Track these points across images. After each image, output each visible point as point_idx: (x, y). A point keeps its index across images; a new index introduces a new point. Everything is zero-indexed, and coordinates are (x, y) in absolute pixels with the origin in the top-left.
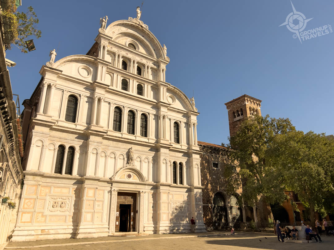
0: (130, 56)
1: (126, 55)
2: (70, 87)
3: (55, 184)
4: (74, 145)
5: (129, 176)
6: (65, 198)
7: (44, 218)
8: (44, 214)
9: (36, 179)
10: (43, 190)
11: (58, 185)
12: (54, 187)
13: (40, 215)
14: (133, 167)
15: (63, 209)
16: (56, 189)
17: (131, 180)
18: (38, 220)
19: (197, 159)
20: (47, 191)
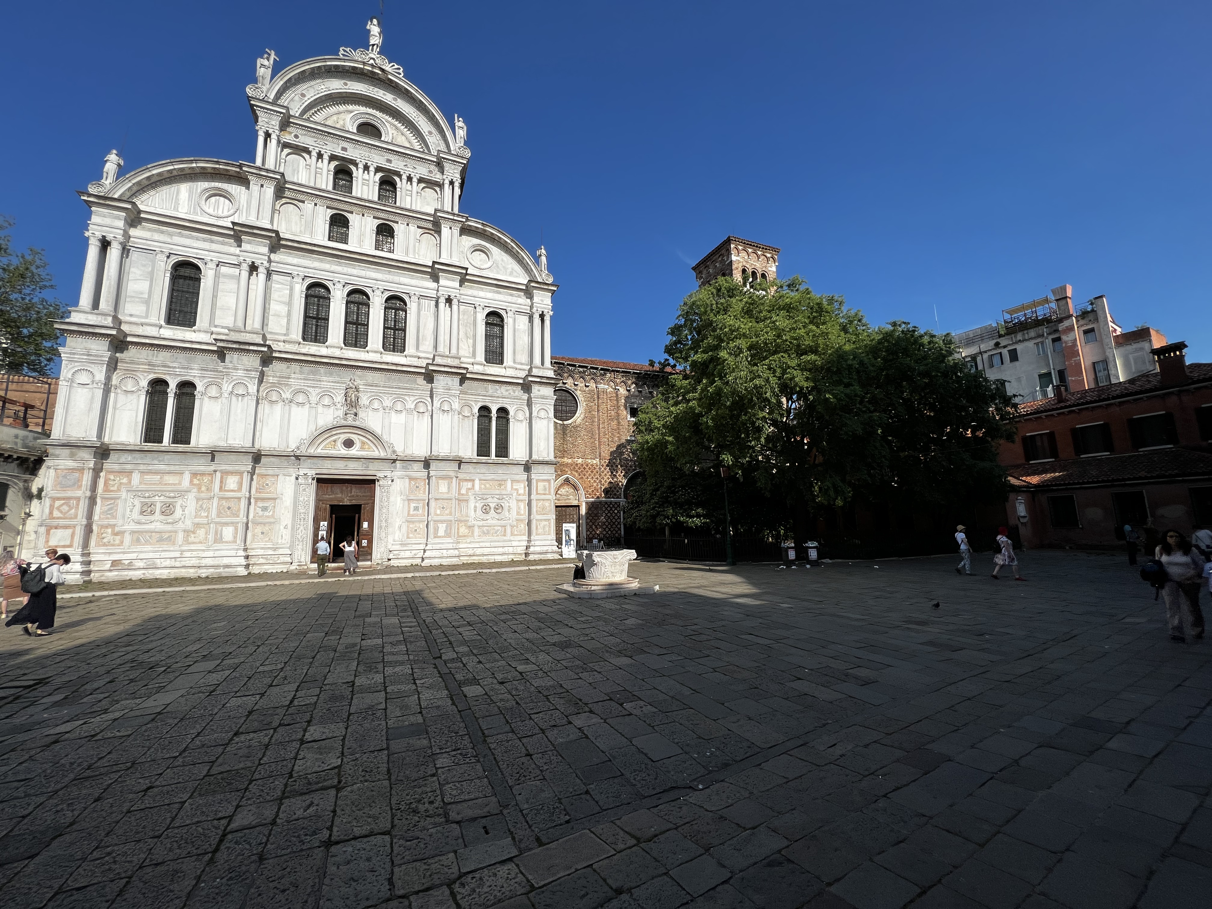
0: (353, 152)
1: (339, 152)
2: (175, 242)
3: (142, 467)
4: (192, 378)
5: (349, 444)
6: (172, 495)
7: (118, 538)
8: (117, 529)
9: (77, 456)
10: (114, 480)
11: (150, 467)
12: (142, 473)
13: (109, 530)
14: (357, 423)
15: (170, 519)
16: (145, 477)
17: (354, 452)
18: (105, 540)
19: (543, 397)
20: (125, 480)
